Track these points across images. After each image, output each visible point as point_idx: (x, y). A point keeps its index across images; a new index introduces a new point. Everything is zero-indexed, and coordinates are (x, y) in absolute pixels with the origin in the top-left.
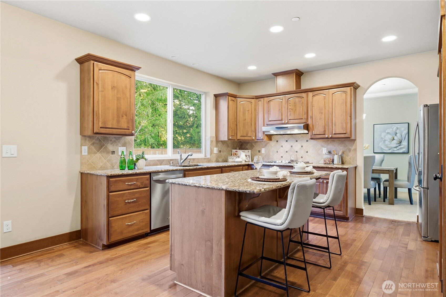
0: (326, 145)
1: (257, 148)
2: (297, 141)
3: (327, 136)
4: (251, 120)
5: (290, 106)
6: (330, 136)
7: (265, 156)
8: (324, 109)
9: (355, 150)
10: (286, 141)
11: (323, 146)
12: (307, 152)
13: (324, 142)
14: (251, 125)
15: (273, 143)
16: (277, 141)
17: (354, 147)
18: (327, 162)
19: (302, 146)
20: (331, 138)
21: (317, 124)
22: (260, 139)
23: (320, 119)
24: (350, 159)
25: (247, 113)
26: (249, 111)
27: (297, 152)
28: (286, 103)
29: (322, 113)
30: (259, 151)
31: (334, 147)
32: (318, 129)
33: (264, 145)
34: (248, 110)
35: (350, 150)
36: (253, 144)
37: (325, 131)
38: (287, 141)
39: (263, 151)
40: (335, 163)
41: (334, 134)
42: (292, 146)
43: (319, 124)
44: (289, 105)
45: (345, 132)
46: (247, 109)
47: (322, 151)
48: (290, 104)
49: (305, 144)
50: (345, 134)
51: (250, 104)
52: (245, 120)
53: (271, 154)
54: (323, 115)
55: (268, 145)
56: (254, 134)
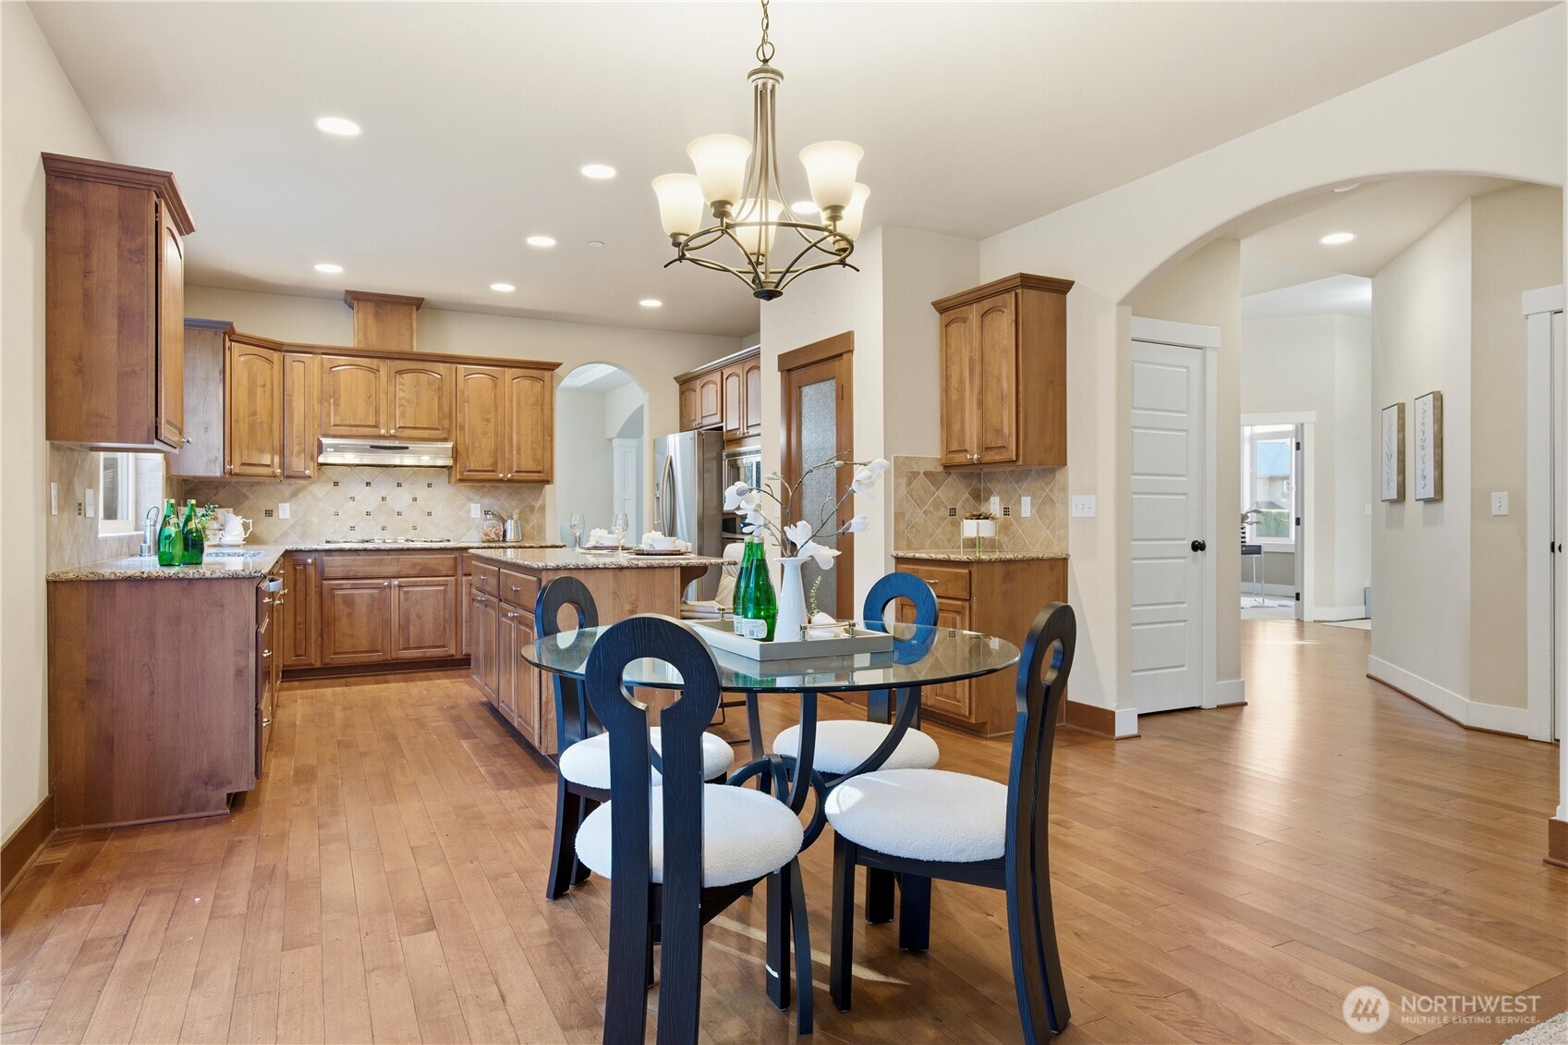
0: (478, 497)
1: (258, 502)
2: (399, 485)
3: (501, 475)
4: (271, 415)
5: (403, 391)
6: (509, 476)
7: (293, 526)
8: (493, 411)
9: (543, 508)
10: (365, 484)
11: (470, 500)
12: (429, 514)
13: (473, 490)
14: (271, 431)
15: (320, 490)
16: (336, 484)
17: (540, 502)
18: (494, 536)
19: (415, 499)
20: (510, 481)
21: (477, 445)
22: (298, 474)
23: (485, 433)
24: (533, 528)
25: (259, 391)
26: (264, 386)
27: (399, 514)
28: (391, 381)
29: (488, 420)
30: (269, 513)
31: (499, 502)
32: (479, 459)
33: (287, 493)
34: (262, 383)
35: (532, 509)
36: (244, 490)
37: (495, 463)
38: (368, 484)
39: (284, 511)
40: (508, 538)
41: (516, 472)
42: (383, 499)
43: (480, 446)
44: (400, 389)
45: (539, 468)
46: (260, 382)
47: (469, 511)
48: (404, 385)
49: (422, 492)
50: (540, 472)
51: (267, 365)
52: (254, 414)
53: (315, 520)
54: (491, 427)
55: (301, 495)
56: (277, 459)
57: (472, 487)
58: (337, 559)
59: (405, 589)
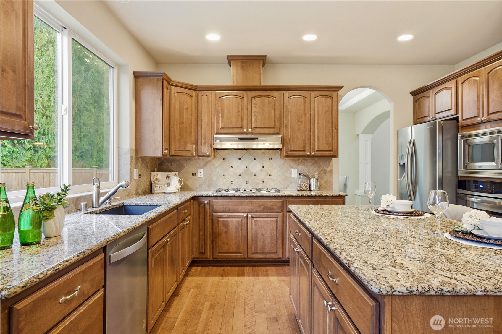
0: (296, 165)
1: (189, 168)
2: (255, 159)
3: (308, 153)
4: (191, 124)
5: (256, 108)
6: (313, 153)
7: (204, 181)
8: (304, 116)
9: (331, 171)
10: (238, 159)
11: (291, 167)
12: (270, 175)
13: (293, 161)
14: (191, 132)
15: (217, 162)
16: (224, 159)
18: (304, 188)
19: (263, 167)
20: (313, 156)
21: (295, 136)
22: (204, 154)
23: (299, 129)
24: (326, 183)
25: (185, 111)
26: (187, 109)
27: (255, 175)
28: (249, 103)
29: (301, 122)
30: (194, 174)
32: (296, 145)
33: (202, 164)
34: (187, 107)
35: (325, 172)
36: (183, 163)
37: (305, 146)
38: (240, 159)
39: (201, 173)
40: (312, 188)
41: (317, 151)
42: (247, 167)
43: (297, 137)
44: (254, 107)
45: (330, 149)
46: (185, 107)
47: (291, 173)
48: (256, 104)
49: (267, 163)
50: (330, 151)
51: (189, 98)
52: (183, 123)
53: (214, 178)
54: (303, 125)
55: (208, 165)
56: (194, 146)
57: (293, 160)
58: (220, 201)
59: (255, 219)
